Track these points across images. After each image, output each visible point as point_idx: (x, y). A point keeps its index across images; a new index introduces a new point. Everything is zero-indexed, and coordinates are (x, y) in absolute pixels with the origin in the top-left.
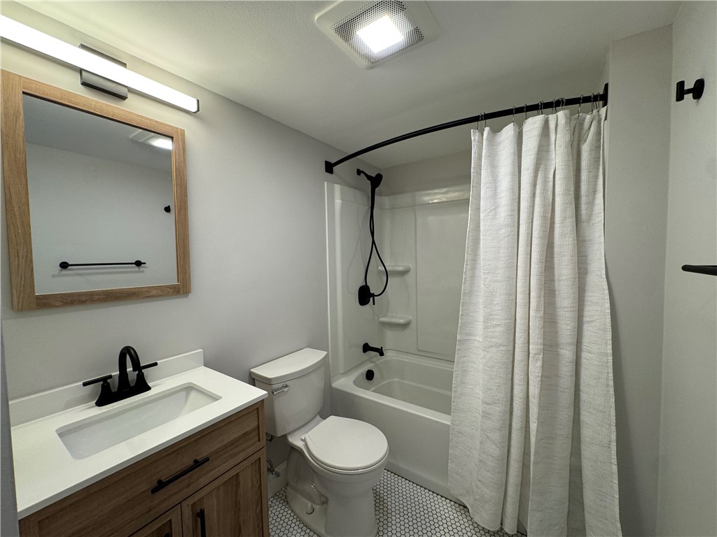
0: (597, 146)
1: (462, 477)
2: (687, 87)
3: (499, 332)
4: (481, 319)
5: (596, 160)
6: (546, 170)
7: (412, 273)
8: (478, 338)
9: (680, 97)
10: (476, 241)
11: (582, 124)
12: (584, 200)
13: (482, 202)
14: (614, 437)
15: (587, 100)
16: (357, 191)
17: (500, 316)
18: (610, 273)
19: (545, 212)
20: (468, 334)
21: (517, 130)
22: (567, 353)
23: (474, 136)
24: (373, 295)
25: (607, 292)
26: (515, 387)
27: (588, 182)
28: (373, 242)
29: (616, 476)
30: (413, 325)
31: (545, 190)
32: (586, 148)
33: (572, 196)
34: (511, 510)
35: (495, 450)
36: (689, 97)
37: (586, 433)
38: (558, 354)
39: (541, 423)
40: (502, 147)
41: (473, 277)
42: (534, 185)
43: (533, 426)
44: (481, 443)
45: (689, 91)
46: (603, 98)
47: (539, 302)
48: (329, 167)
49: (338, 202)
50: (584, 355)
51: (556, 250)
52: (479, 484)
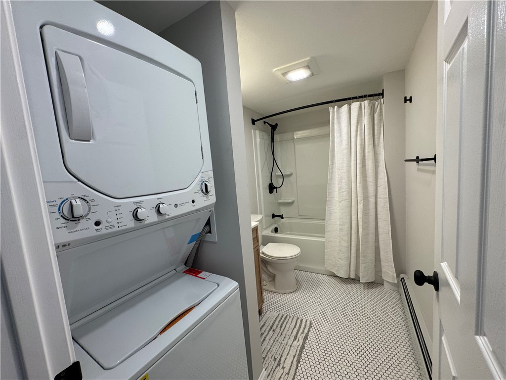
0: (380, 114)
1: (331, 260)
2: (407, 99)
3: (345, 194)
4: (337, 190)
5: (380, 120)
6: (361, 125)
7: (294, 175)
8: (336, 199)
9: (405, 102)
10: (333, 156)
11: (374, 105)
12: (376, 137)
13: (335, 139)
14: (390, 229)
15: (376, 95)
16: (264, 133)
17: (345, 187)
18: (387, 166)
19: (361, 142)
20: (332, 198)
21: (349, 107)
22: (372, 200)
23: (331, 110)
24: (276, 188)
25: (386, 173)
26: (352, 217)
27: (378, 129)
28: (274, 159)
29: (391, 244)
30: (295, 203)
31: (361, 133)
32: (376, 116)
33: (372, 136)
34: (353, 268)
35: (345, 244)
36: (408, 102)
37: (380, 230)
38: (369, 201)
39: (363, 229)
40: (342, 114)
41: (332, 172)
42: (357, 131)
43: (360, 230)
44: (339, 243)
45: (408, 100)
46: (382, 94)
47: (360, 179)
48: (253, 122)
49: (258, 140)
50: (378, 200)
51: (366, 158)
52: (339, 260)
